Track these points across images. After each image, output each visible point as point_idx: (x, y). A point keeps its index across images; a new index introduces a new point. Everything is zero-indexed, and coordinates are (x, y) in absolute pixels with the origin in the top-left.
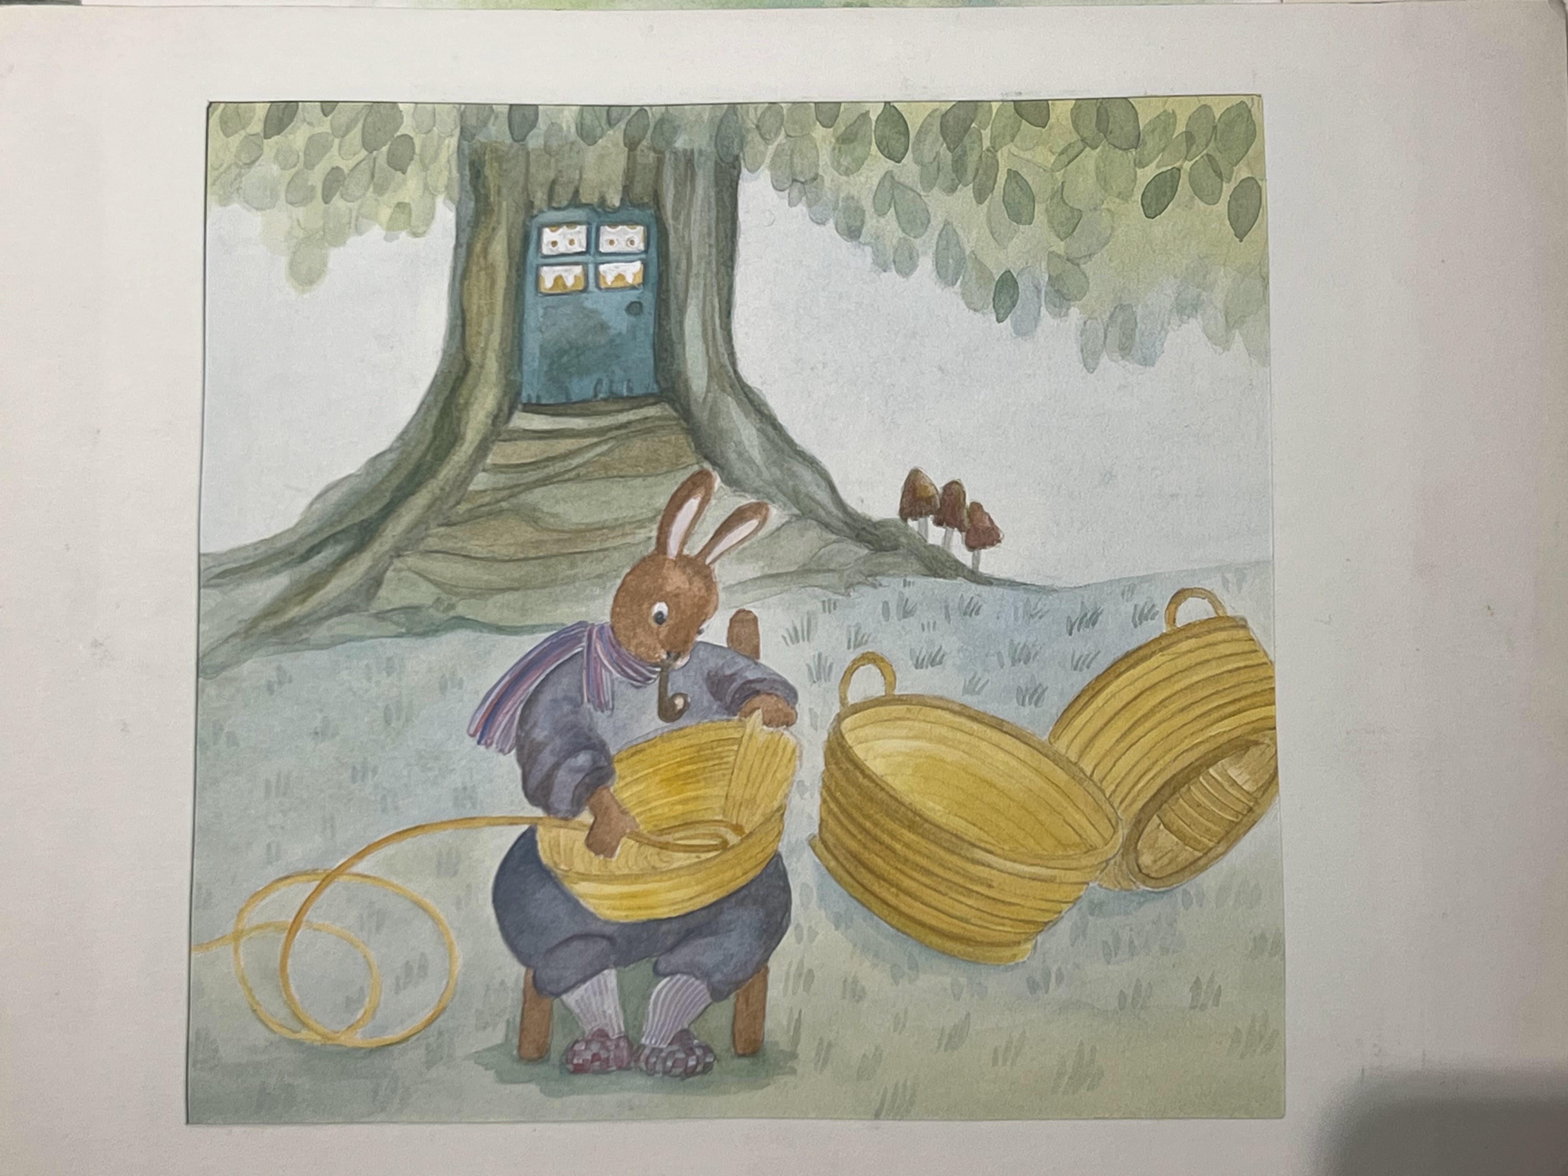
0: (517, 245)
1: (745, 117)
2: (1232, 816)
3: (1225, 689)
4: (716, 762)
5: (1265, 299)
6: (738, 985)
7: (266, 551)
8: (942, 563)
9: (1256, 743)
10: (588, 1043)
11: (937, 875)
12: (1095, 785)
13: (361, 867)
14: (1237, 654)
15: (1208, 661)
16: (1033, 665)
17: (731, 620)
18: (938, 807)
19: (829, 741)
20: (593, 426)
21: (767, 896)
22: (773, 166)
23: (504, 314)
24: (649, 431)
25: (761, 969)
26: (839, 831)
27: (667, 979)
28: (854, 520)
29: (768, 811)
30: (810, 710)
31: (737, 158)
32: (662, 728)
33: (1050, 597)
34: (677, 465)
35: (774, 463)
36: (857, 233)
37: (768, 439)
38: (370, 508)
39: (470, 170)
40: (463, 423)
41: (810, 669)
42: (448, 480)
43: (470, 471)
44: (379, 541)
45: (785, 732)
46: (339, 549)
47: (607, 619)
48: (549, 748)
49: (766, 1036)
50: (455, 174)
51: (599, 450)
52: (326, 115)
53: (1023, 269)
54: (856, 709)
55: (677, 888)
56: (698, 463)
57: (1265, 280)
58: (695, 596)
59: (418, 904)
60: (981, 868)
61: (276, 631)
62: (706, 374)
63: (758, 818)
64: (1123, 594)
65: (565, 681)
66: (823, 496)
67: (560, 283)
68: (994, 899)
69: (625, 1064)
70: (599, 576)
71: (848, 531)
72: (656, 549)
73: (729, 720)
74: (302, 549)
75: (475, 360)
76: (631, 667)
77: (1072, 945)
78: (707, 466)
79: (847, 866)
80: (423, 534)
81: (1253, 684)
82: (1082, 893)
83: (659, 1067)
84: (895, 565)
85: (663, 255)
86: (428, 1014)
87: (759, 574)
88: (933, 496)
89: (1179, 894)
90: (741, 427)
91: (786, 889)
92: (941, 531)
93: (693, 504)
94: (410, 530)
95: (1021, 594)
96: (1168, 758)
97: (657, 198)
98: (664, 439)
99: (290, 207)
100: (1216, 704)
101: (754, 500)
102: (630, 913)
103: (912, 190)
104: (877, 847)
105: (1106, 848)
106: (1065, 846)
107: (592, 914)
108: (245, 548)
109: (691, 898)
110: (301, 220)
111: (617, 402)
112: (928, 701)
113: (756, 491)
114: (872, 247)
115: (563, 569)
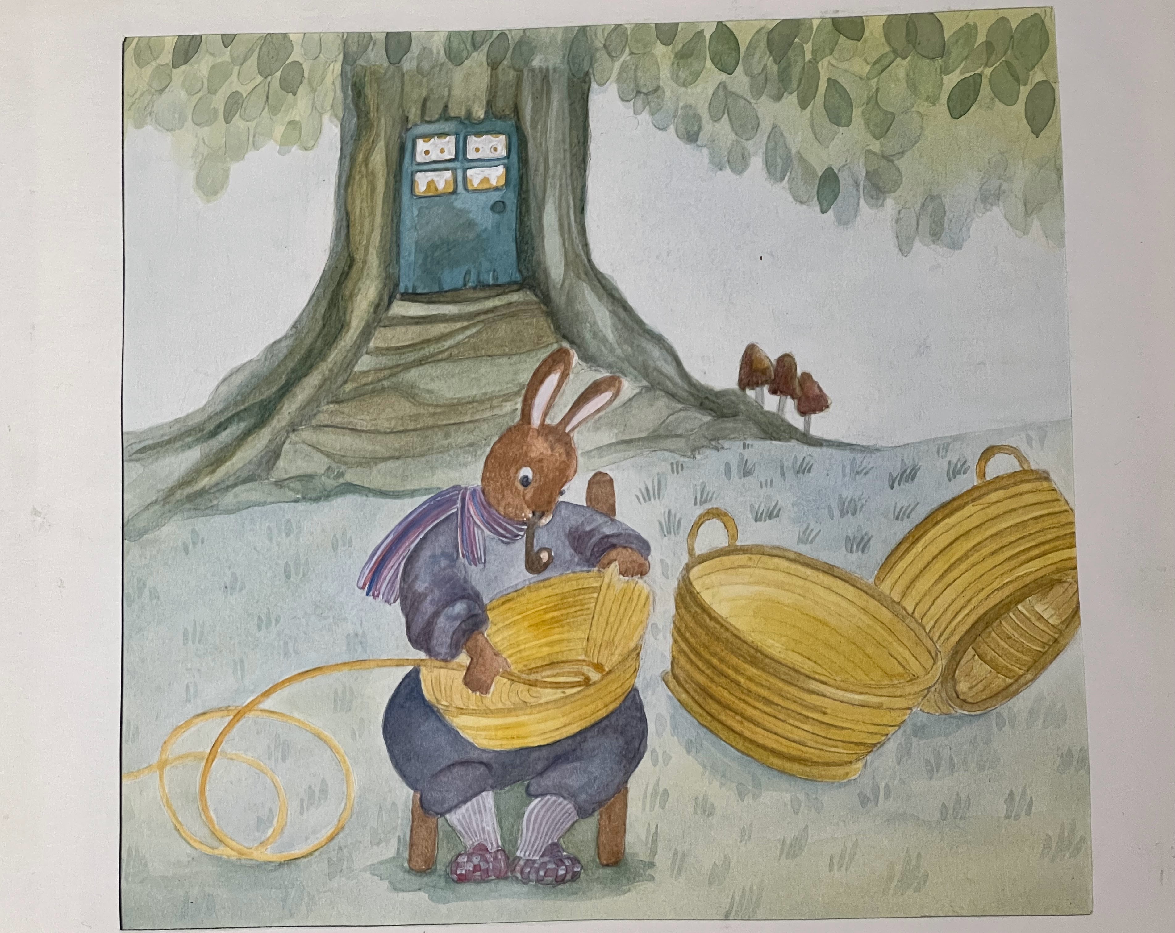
0: (395, 155)
1: (593, 37)
2: (1040, 647)
3: (1030, 534)
4: (578, 608)
5: (1060, 188)
6: (600, 804)
7: (179, 430)
8: (777, 428)
9: (1060, 582)
10: (470, 855)
11: (777, 705)
12: (916, 621)
13: (268, 704)
14: (1042, 503)
15: (1015, 510)
16: (860, 516)
17: (590, 482)
18: (777, 645)
19: (679, 588)
20: (462, 311)
21: (626, 726)
22: (619, 80)
23: (383, 214)
24: (513, 315)
25: (622, 789)
26: (688, 667)
27: (539, 799)
28: (698, 390)
29: (626, 650)
30: (662, 560)
31: (587, 74)
32: (529, 580)
33: (873, 456)
34: (538, 344)
35: (626, 341)
36: (695, 137)
37: (620, 319)
38: (268, 389)
39: (352, 91)
40: (349, 312)
41: (660, 524)
42: (335, 363)
43: (355, 354)
44: (277, 417)
45: (640, 581)
46: (243, 425)
47: (477, 483)
48: (429, 598)
49: (627, 847)
50: (340, 95)
51: (468, 333)
52: (226, 47)
53: (844, 166)
54: (703, 559)
55: (545, 720)
56: (557, 342)
57: (1059, 171)
58: (556, 461)
59: (318, 736)
60: (815, 697)
61: (190, 498)
62: (563, 263)
63: (616, 658)
64: (938, 452)
65: (442, 539)
66: (670, 370)
67: (432, 187)
68: (828, 724)
69: (502, 874)
70: (471, 445)
71: (692, 400)
72: (522, 419)
73: (588, 571)
74: (210, 426)
75: (359, 256)
76: (500, 525)
77: (899, 763)
78: (565, 345)
79: (697, 697)
80: (315, 412)
81: (1055, 530)
82: (906, 717)
83: (533, 876)
84: (734, 430)
85: (524, 161)
86: (329, 831)
87: (614, 440)
88: (768, 368)
89: (993, 715)
90: (595, 309)
91: (643, 719)
92: (776, 398)
93: (553, 379)
94: (302, 408)
95: (848, 454)
96: (982, 595)
97: (517, 110)
98: (526, 321)
99: (197, 127)
100: (1022, 548)
101: (607, 374)
102: (504, 742)
103: (742, 97)
104: (723, 680)
105: (927, 677)
106: (890, 677)
107: (470, 743)
108: (161, 427)
109: (558, 729)
110: (206, 138)
111: (484, 290)
112: (767, 549)
113: (609, 367)
114: (709, 148)
115: (438, 439)
